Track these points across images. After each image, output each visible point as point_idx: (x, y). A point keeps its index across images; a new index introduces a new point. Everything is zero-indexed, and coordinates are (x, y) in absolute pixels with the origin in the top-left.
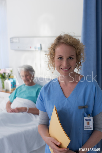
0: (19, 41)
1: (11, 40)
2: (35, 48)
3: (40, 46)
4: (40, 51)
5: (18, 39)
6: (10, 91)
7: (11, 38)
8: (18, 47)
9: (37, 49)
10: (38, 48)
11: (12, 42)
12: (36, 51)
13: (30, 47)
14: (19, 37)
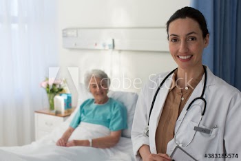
0: (77, 34)
1: (63, 33)
2: (104, 46)
3: (111, 43)
4: (111, 50)
5: (75, 31)
6: (63, 114)
7: (63, 30)
8: (76, 45)
9: (107, 48)
10: (109, 45)
11: (65, 36)
12: (105, 50)
13: (96, 45)
14: (77, 29)
